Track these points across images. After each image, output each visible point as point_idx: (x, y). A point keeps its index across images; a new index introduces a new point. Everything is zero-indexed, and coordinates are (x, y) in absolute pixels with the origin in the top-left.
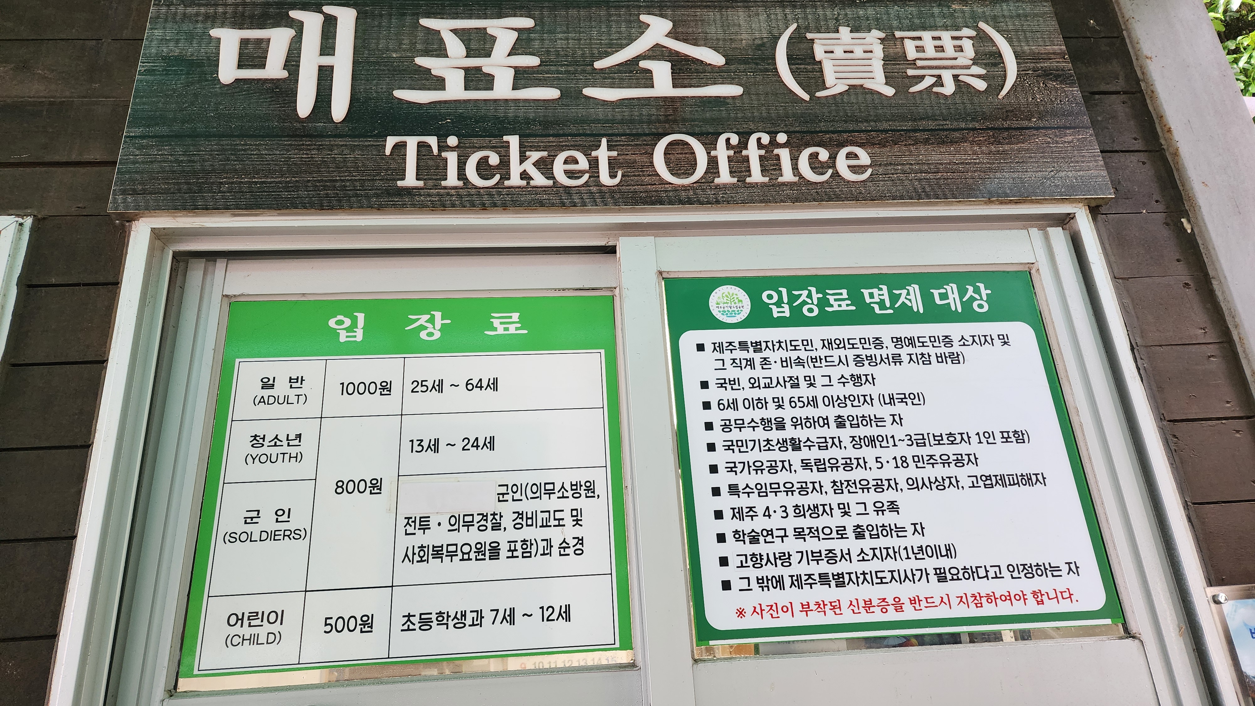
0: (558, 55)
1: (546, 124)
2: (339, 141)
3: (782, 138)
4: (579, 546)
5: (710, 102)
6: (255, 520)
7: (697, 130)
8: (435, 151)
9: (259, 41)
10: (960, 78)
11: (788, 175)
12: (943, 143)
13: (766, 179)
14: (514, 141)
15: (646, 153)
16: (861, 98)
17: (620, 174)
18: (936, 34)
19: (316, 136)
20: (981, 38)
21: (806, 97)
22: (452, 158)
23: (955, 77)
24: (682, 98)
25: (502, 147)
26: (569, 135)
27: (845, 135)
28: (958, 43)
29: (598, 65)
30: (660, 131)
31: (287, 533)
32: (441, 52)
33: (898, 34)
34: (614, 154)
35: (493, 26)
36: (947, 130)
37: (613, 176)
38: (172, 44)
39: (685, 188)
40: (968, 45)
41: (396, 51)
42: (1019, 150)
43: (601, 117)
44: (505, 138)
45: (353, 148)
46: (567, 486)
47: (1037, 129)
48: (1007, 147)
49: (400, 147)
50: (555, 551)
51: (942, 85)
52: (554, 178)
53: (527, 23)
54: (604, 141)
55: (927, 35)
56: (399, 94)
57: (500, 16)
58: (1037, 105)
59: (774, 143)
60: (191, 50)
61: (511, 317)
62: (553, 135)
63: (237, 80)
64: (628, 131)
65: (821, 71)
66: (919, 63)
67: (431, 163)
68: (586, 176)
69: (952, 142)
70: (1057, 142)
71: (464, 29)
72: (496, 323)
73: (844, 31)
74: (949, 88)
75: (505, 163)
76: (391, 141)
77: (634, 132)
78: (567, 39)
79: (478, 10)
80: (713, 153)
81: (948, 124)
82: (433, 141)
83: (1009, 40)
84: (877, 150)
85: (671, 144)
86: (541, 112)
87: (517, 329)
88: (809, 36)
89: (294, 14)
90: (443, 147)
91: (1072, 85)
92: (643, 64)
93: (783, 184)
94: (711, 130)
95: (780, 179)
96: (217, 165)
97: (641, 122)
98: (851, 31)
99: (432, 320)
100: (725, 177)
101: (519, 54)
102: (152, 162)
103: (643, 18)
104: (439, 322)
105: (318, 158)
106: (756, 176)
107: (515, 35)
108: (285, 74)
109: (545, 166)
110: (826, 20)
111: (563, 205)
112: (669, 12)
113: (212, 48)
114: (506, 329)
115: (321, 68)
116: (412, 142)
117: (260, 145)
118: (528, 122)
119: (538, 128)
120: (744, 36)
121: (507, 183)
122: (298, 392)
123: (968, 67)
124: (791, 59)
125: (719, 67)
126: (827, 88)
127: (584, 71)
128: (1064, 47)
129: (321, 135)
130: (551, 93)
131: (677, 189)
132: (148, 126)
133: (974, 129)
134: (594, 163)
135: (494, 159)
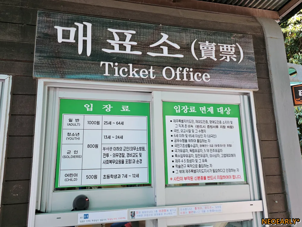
0: (141, 42)
1: (138, 61)
2: (89, 62)
3: (191, 70)
4: (141, 161)
5: (176, 59)
6: (70, 153)
7: (173, 66)
8: (112, 67)
9: (67, 31)
10: (231, 57)
11: (192, 79)
12: (226, 74)
13: (187, 80)
14: (131, 65)
15: (161, 71)
16: (209, 60)
17: (155, 76)
18: (227, 45)
19: (83, 60)
20: (237, 48)
21: (197, 59)
22: (116, 69)
23: (230, 57)
24: (170, 57)
25: (128, 67)
26: (143, 65)
27: (205, 70)
28: (231, 48)
29: (151, 46)
30: (164, 65)
31: (77, 156)
32: (113, 39)
33: (219, 44)
34: (154, 71)
35: (126, 32)
36: (226, 70)
37: (153, 76)
38: (44, 29)
39: (169, 81)
40: (233, 49)
41: (102, 37)
42: (241, 77)
43: (151, 60)
44: (129, 64)
45: (92, 64)
46: (139, 148)
47: (245, 72)
48: (238, 76)
49: (104, 64)
50: (136, 162)
51: (227, 59)
52: (140, 76)
53: (134, 32)
54: (152, 67)
55: (225, 45)
56: (104, 50)
57: (127, 30)
58: (246, 66)
59: (189, 71)
60: (49, 32)
61: (126, 107)
62: (140, 64)
63: (62, 42)
64: (157, 65)
65: (201, 52)
66: (223, 53)
67: (111, 69)
68: (147, 76)
69: (228, 74)
70: (249, 76)
71: (118, 32)
72: (123, 108)
73: (207, 42)
74: (228, 60)
75: (129, 71)
76: (102, 63)
77: (158, 65)
78: (143, 38)
79: (122, 27)
80: (176, 72)
81: (227, 69)
82: (112, 64)
83: (242, 48)
84: (211, 74)
85: (166, 69)
86: (137, 58)
87: (128, 110)
88: (199, 43)
89: (76, 24)
90: (114, 66)
91: (254, 61)
92: (161, 47)
93: (191, 81)
94: (176, 66)
95: (190, 80)
96: (59, 66)
97: (160, 62)
98: (209, 43)
99: (108, 107)
100: (178, 79)
101: (132, 41)
102: (43, 64)
103: (162, 34)
104: (110, 107)
105: (84, 66)
106: (185, 79)
107: (131, 35)
108: (74, 41)
109: (138, 72)
110: (203, 39)
111: (142, 83)
112: (168, 33)
113: (55, 32)
114: (125, 110)
115: (84, 40)
116: (107, 63)
117: (69, 61)
118: (134, 60)
119: (136, 62)
120: (185, 41)
121: (129, 76)
122: (78, 123)
123: (233, 55)
124: (195, 49)
125: (178, 49)
126: (202, 57)
127: (147, 47)
128: (253, 51)
129: (84, 59)
130: (140, 53)
131: (167, 81)
132: (41, 53)
133: (232, 71)
134: (149, 72)
135: (126, 70)
